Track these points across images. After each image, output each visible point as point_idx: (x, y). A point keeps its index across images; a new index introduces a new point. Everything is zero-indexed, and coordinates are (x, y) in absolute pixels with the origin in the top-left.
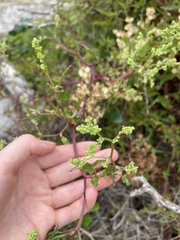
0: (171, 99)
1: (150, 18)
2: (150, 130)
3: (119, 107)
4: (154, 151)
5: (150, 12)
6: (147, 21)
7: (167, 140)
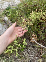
0: (40, 26)
1: (36, 11)
2: (36, 32)
3: (30, 27)
4: (37, 36)
5: (36, 10)
6: (36, 12)
7: (39, 34)
